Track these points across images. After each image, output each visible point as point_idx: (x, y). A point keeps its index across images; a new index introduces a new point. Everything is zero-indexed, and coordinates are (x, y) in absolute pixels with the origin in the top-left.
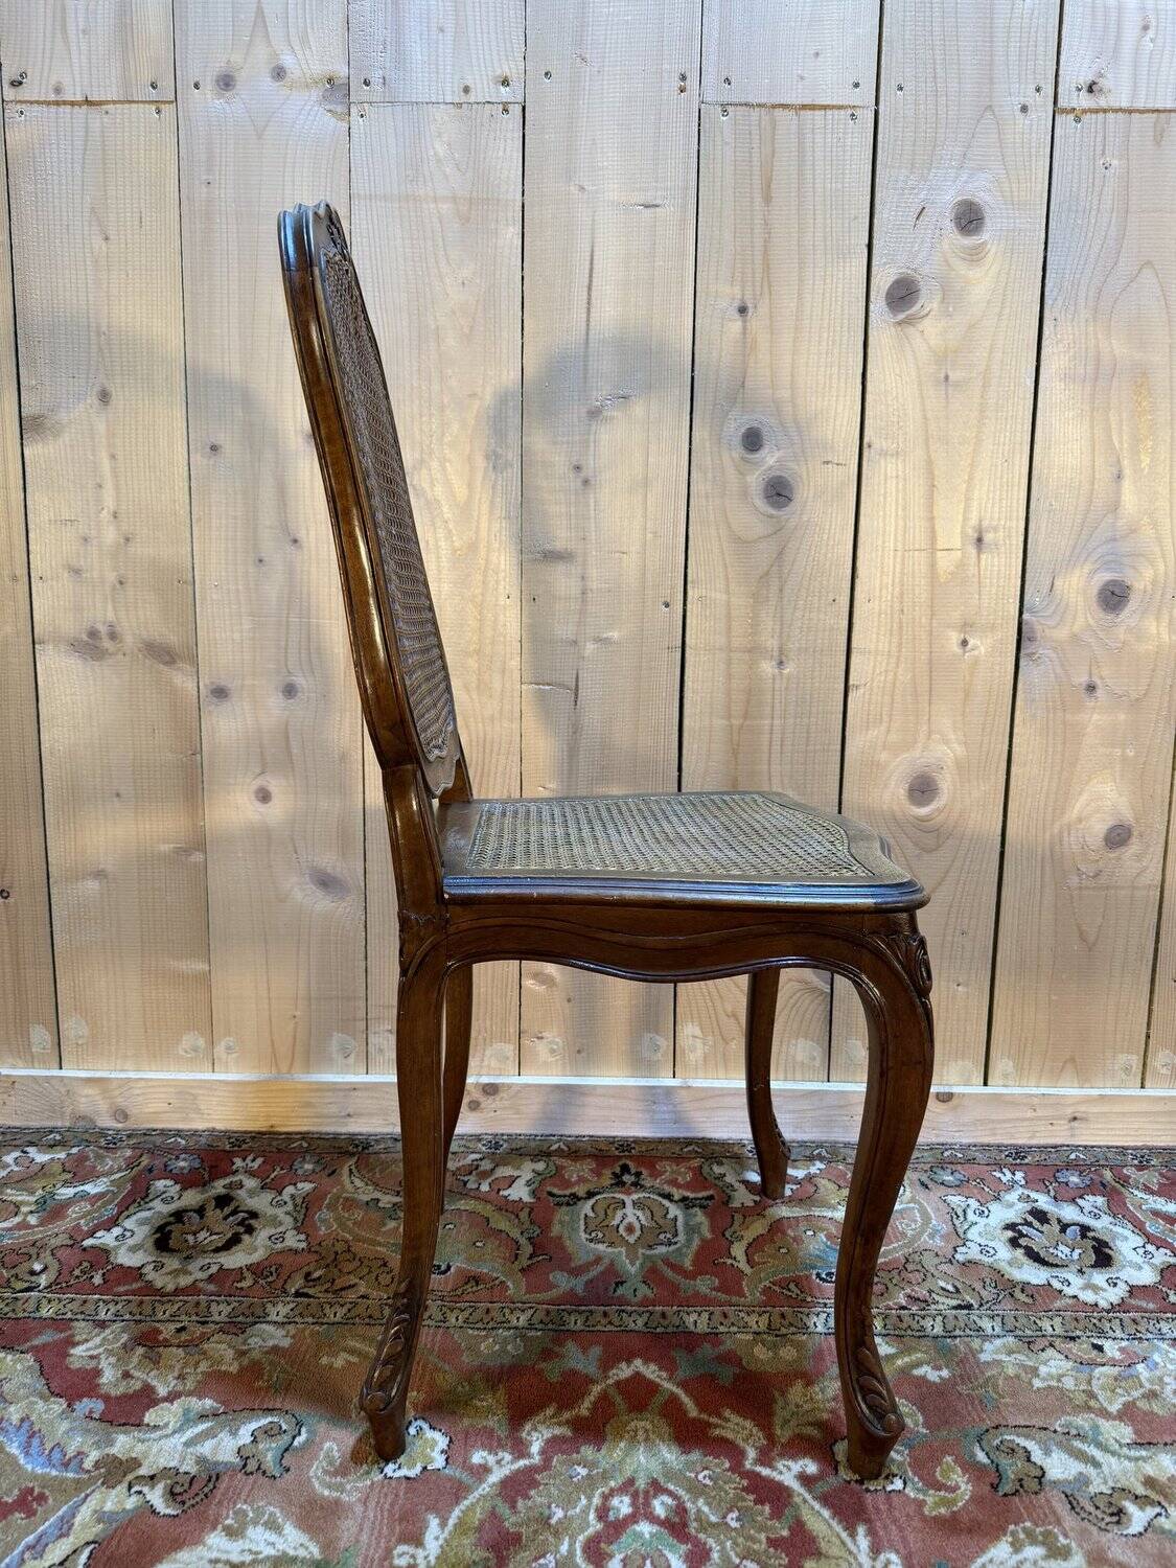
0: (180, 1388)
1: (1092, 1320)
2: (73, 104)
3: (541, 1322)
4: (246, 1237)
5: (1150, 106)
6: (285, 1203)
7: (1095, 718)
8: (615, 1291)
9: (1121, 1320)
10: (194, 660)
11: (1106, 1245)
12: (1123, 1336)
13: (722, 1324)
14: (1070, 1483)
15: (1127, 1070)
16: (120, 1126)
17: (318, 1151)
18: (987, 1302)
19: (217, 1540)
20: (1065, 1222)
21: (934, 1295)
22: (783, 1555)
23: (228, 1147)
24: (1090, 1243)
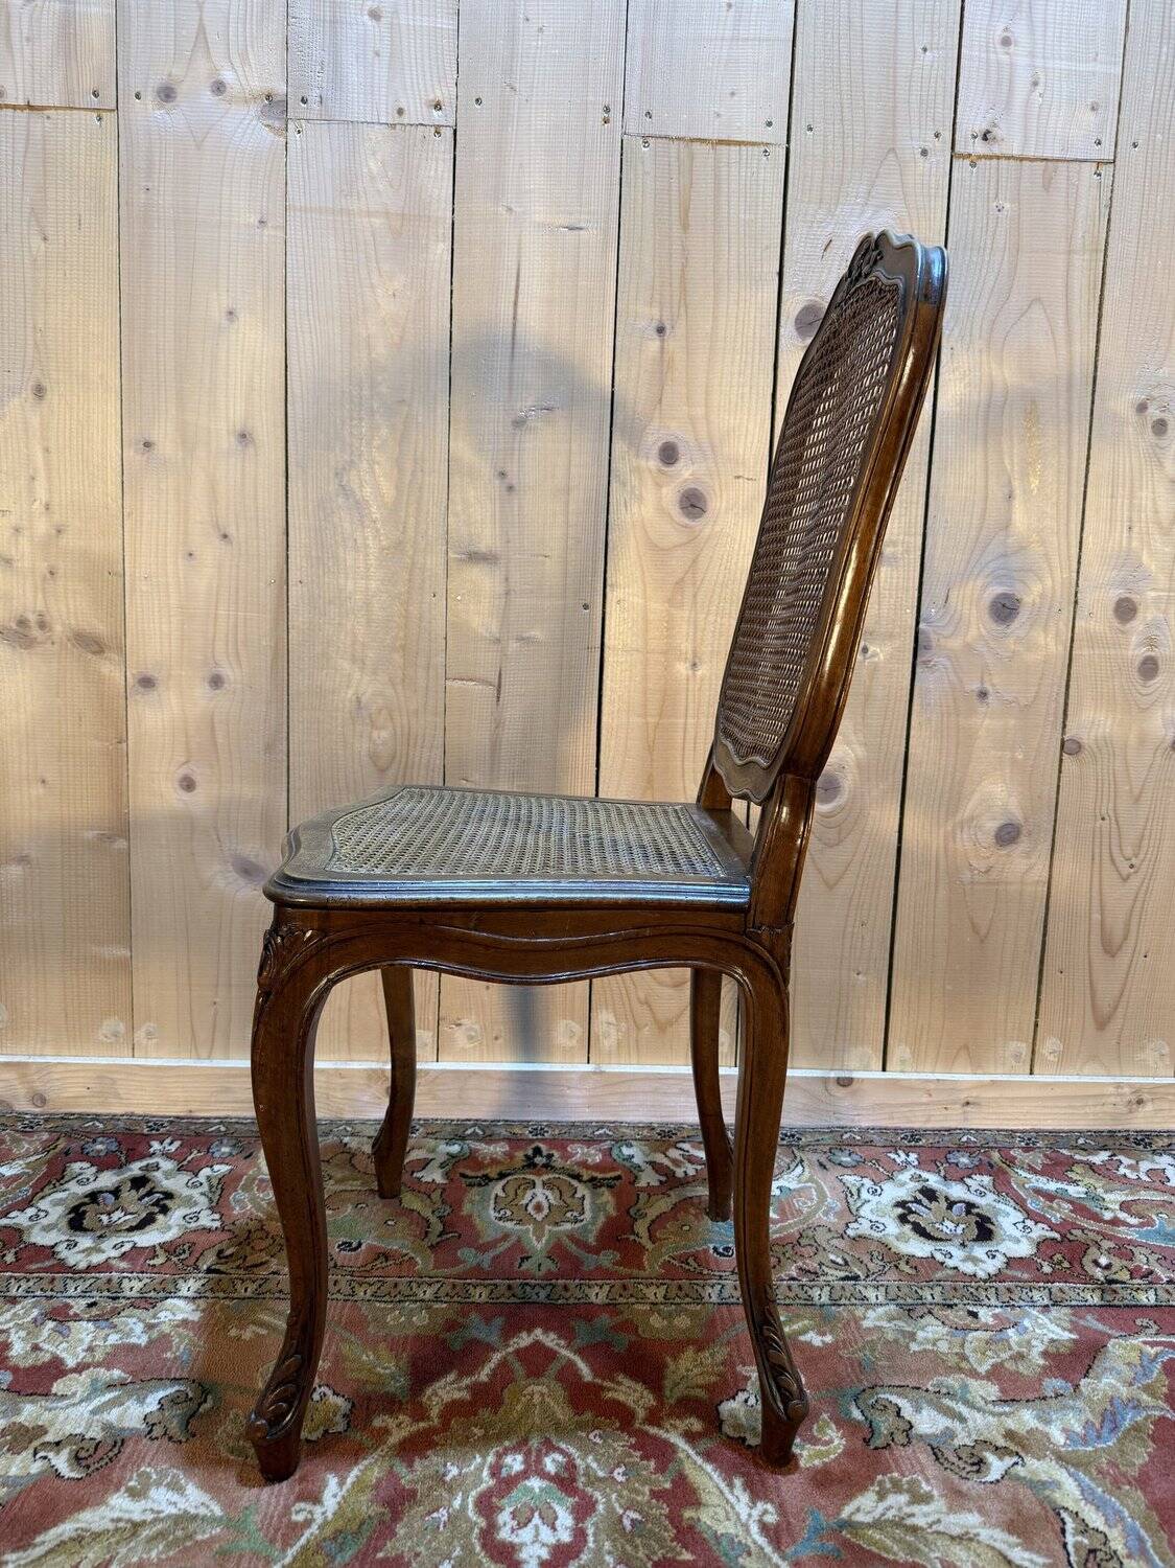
0: (89, 1360)
1: (969, 1288)
2: (14, 107)
3: (447, 1295)
4: (160, 1217)
5: (1039, 155)
6: (201, 1184)
7: (986, 723)
8: (520, 1266)
9: (996, 1289)
10: (122, 650)
11: (988, 1220)
12: (997, 1303)
13: (621, 1296)
14: (937, 1436)
15: (1017, 1057)
16: (37, 1110)
17: (235, 1135)
18: (873, 1274)
19: (120, 1501)
20: (952, 1199)
21: (824, 1267)
22: (665, 1506)
23: (146, 1131)
24: (974, 1219)
